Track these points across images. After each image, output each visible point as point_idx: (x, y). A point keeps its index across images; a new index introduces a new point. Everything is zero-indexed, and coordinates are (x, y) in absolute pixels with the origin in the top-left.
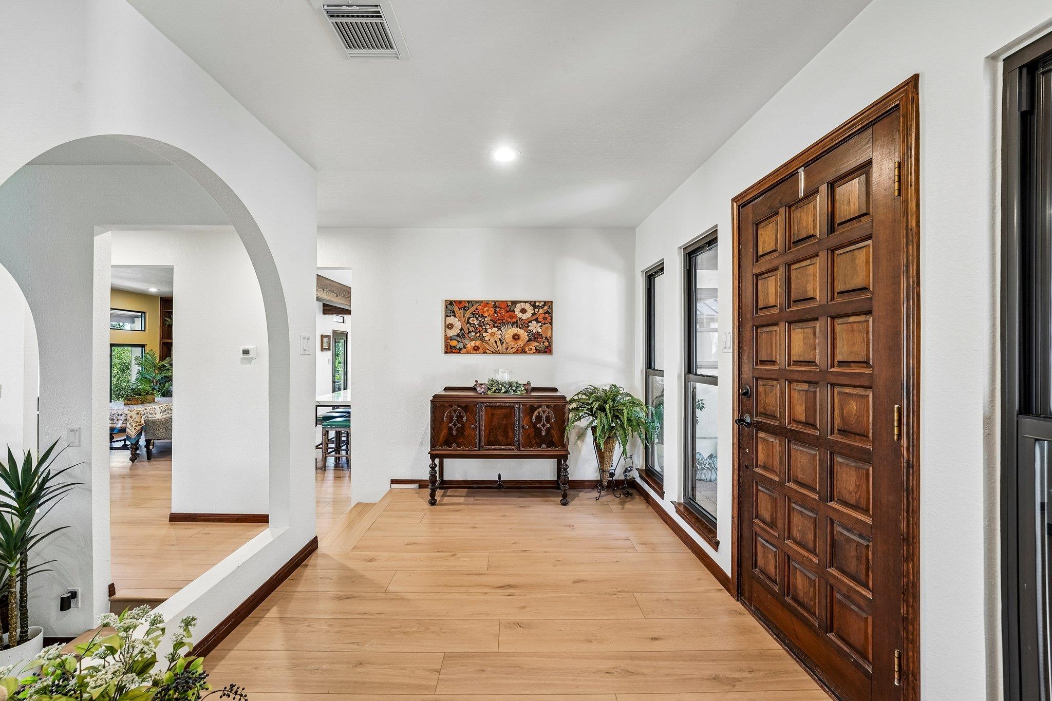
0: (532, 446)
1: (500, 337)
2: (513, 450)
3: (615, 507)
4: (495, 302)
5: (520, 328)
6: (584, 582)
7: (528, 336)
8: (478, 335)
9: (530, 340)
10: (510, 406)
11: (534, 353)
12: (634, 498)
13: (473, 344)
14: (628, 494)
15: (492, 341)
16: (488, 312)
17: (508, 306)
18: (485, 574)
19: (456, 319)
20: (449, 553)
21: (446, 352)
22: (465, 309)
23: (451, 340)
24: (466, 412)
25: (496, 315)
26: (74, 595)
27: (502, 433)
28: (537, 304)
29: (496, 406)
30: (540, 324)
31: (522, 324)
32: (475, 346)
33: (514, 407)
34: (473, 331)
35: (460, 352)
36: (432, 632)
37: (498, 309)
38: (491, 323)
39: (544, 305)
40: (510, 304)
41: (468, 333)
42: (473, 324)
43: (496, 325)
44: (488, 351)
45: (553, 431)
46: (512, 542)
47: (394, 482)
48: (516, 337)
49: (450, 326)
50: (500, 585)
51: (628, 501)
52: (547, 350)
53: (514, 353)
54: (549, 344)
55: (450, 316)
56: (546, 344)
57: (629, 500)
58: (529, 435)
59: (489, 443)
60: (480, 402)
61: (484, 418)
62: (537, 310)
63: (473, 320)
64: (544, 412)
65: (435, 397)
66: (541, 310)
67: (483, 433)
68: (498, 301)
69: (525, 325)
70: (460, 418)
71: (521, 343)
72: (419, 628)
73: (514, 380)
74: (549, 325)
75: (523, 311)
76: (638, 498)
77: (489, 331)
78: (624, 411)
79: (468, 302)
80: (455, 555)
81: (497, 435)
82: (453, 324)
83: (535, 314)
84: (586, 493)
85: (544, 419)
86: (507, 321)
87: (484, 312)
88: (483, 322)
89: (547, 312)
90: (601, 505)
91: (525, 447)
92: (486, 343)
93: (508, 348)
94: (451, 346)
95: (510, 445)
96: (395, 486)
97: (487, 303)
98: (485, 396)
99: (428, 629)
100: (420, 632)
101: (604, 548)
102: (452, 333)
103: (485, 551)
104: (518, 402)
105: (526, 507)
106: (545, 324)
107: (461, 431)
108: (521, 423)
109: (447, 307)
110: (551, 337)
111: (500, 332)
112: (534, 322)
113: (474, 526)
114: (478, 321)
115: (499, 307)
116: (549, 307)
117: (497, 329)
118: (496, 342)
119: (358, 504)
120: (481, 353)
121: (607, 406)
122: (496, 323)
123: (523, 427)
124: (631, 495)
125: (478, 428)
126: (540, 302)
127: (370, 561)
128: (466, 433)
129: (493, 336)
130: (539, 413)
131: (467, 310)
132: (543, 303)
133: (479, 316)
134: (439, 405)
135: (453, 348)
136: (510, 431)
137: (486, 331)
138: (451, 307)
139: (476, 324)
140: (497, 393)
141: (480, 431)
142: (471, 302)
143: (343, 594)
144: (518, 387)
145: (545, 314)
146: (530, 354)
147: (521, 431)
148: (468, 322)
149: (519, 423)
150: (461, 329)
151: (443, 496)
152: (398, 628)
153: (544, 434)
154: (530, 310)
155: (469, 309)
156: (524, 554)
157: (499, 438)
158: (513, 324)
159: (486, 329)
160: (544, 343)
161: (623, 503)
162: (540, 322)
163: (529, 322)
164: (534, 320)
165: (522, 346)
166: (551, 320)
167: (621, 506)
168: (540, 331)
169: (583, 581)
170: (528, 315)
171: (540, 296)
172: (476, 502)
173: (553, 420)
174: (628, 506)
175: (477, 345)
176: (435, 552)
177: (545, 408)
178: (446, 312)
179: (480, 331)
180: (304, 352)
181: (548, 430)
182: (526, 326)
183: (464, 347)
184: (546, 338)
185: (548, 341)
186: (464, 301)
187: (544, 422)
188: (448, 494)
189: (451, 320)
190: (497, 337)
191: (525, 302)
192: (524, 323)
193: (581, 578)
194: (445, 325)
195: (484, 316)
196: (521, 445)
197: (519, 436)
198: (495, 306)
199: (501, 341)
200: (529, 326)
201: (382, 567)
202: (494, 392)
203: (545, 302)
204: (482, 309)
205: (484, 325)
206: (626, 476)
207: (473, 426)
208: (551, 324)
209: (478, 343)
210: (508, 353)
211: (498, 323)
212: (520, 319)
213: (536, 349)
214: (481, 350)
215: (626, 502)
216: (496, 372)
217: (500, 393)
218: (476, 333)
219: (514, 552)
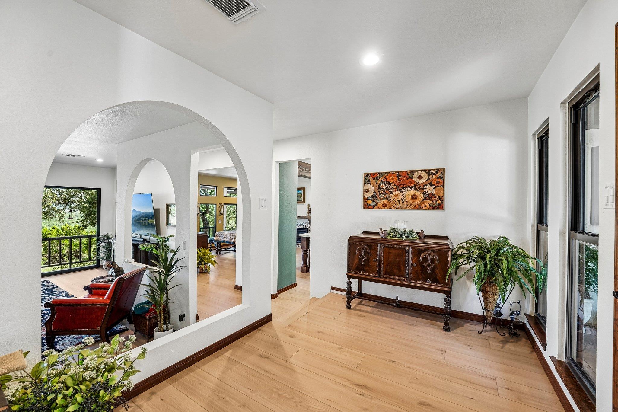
0: (419, 280)
1: (402, 197)
2: (404, 281)
3: (494, 344)
4: (398, 172)
5: (417, 190)
6: (429, 407)
7: (423, 196)
8: (386, 196)
9: (425, 199)
10: (402, 248)
11: (429, 209)
12: (520, 340)
13: (382, 202)
14: (513, 335)
15: (396, 200)
16: (393, 180)
17: (408, 174)
18: (353, 370)
19: (371, 186)
20: (339, 347)
21: (364, 208)
22: (377, 178)
23: (368, 200)
24: (370, 250)
25: (399, 182)
26: (184, 315)
27: (396, 267)
28: (431, 171)
29: (391, 247)
30: (434, 187)
31: (418, 187)
32: (384, 204)
33: (405, 249)
34: (382, 194)
35: (373, 208)
36: (295, 402)
37: (400, 177)
38: (395, 187)
39: (437, 172)
40: (409, 173)
41: (379, 195)
42: (382, 188)
43: (399, 189)
44: (392, 207)
45: (437, 271)
46: (387, 351)
47: (332, 288)
48: (414, 197)
49: (367, 191)
50: (359, 383)
51: (512, 342)
52: (440, 207)
53: (412, 209)
54: (441, 202)
55: (367, 184)
56: (439, 202)
57: (513, 340)
58: (417, 271)
59: (387, 273)
60: (380, 244)
61: (382, 255)
62: (431, 176)
63: (383, 186)
64: (429, 255)
65: (351, 237)
66: (434, 176)
67: (382, 265)
68: (401, 171)
69: (420, 188)
70: (366, 253)
71: (418, 201)
72: (289, 395)
73: (408, 228)
74: (441, 187)
75: (420, 177)
76: (524, 341)
77: (394, 193)
78: (503, 261)
79: (379, 174)
80: (342, 348)
81: (392, 268)
82: (369, 189)
83: (430, 179)
84: (471, 325)
85: (429, 260)
86: (407, 185)
87: (390, 180)
88: (389, 187)
89: (440, 177)
90: (481, 338)
91: (413, 280)
92: (392, 201)
93: (407, 205)
94: (367, 204)
95: (402, 276)
96: (333, 291)
97: (392, 174)
98: (385, 240)
99: (294, 398)
100: (288, 398)
101: (465, 381)
102: (368, 195)
103: (364, 352)
104: (408, 246)
105: (413, 325)
106: (438, 186)
107: (367, 261)
108: (411, 262)
109: (365, 178)
110: (443, 197)
111: (402, 194)
112: (429, 186)
113: (366, 330)
114: (386, 187)
115: (401, 176)
116: (442, 173)
117: (399, 191)
118: (398, 201)
119: (313, 298)
120: (388, 209)
121: (488, 256)
122: (398, 187)
123: (412, 264)
124: (518, 336)
125: (378, 262)
126: (434, 170)
127: (291, 337)
128: (370, 264)
129: (397, 196)
130: (425, 255)
131: (378, 179)
132: (436, 171)
133: (387, 183)
134: (353, 242)
135: (369, 205)
136: (402, 266)
137: (391, 193)
138: (368, 178)
139: (385, 188)
140: (394, 237)
141: (380, 264)
142: (381, 173)
143: (265, 354)
144: (411, 234)
145: (438, 178)
146: (425, 209)
147: (411, 268)
148: (379, 188)
149: (409, 261)
150: (375, 192)
151: (359, 304)
152: (278, 390)
153: (429, 272)
154: (425, 177)
155: (380, 178)
156: (391, 364)
157: (394, 270)
158: (412, 187)
159: (391, 192)
160: (437, 201)
161: (504, 342)
162: (434, 185)
163: (425, 186)
164: (429, 184)
165: (418, 203)
166: (443, 183)
167: (501, 345)
168: (433, 192)
169: (428, 405)
170: (424, 180)
171: (433, 165)
172: (379, 313)
173: (437, 262)
174: (510, 346)
175: (385, 203)
176: (331, 342)
177: (430, 252)
178: (364, 181)
179: (387, 194)
180: (262, 208)
181: (433, 270)
182: (422, 189)
183: (376, 205)
184: (439, 197)
185: (440, 200)
186: (377, 173)
187: (429, 263)
188: (363, 303)
189: (368, 186)
190: (399, 198)
191: (422, 171)
192: (420, 186)
193: (428, 401)
194: (364, 190)
195: (390, 183)
196: (410, 278)
197: (409, 271)
198: (398, 176)
199: (402, 200)
200: (424, 189)
201: (295, 343)
202: (392, 237)
203: (438, 170)
204: (389, 178)
205: (390, 189)
206: (512, 318)
207: (374, 260)
208: (443, 186)
209: (386, 202)
210: (407, 209)
211: (400, 187)
212: (417, 183)
213: (430, 206)
214: (388, 207)
215: (510, 342)
216: (396, 222)
217: (395, 237)
218: (384, 195)
219: (384, 359)
